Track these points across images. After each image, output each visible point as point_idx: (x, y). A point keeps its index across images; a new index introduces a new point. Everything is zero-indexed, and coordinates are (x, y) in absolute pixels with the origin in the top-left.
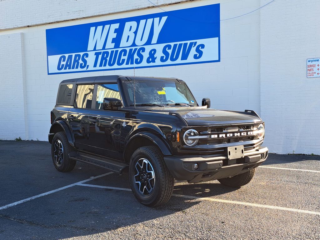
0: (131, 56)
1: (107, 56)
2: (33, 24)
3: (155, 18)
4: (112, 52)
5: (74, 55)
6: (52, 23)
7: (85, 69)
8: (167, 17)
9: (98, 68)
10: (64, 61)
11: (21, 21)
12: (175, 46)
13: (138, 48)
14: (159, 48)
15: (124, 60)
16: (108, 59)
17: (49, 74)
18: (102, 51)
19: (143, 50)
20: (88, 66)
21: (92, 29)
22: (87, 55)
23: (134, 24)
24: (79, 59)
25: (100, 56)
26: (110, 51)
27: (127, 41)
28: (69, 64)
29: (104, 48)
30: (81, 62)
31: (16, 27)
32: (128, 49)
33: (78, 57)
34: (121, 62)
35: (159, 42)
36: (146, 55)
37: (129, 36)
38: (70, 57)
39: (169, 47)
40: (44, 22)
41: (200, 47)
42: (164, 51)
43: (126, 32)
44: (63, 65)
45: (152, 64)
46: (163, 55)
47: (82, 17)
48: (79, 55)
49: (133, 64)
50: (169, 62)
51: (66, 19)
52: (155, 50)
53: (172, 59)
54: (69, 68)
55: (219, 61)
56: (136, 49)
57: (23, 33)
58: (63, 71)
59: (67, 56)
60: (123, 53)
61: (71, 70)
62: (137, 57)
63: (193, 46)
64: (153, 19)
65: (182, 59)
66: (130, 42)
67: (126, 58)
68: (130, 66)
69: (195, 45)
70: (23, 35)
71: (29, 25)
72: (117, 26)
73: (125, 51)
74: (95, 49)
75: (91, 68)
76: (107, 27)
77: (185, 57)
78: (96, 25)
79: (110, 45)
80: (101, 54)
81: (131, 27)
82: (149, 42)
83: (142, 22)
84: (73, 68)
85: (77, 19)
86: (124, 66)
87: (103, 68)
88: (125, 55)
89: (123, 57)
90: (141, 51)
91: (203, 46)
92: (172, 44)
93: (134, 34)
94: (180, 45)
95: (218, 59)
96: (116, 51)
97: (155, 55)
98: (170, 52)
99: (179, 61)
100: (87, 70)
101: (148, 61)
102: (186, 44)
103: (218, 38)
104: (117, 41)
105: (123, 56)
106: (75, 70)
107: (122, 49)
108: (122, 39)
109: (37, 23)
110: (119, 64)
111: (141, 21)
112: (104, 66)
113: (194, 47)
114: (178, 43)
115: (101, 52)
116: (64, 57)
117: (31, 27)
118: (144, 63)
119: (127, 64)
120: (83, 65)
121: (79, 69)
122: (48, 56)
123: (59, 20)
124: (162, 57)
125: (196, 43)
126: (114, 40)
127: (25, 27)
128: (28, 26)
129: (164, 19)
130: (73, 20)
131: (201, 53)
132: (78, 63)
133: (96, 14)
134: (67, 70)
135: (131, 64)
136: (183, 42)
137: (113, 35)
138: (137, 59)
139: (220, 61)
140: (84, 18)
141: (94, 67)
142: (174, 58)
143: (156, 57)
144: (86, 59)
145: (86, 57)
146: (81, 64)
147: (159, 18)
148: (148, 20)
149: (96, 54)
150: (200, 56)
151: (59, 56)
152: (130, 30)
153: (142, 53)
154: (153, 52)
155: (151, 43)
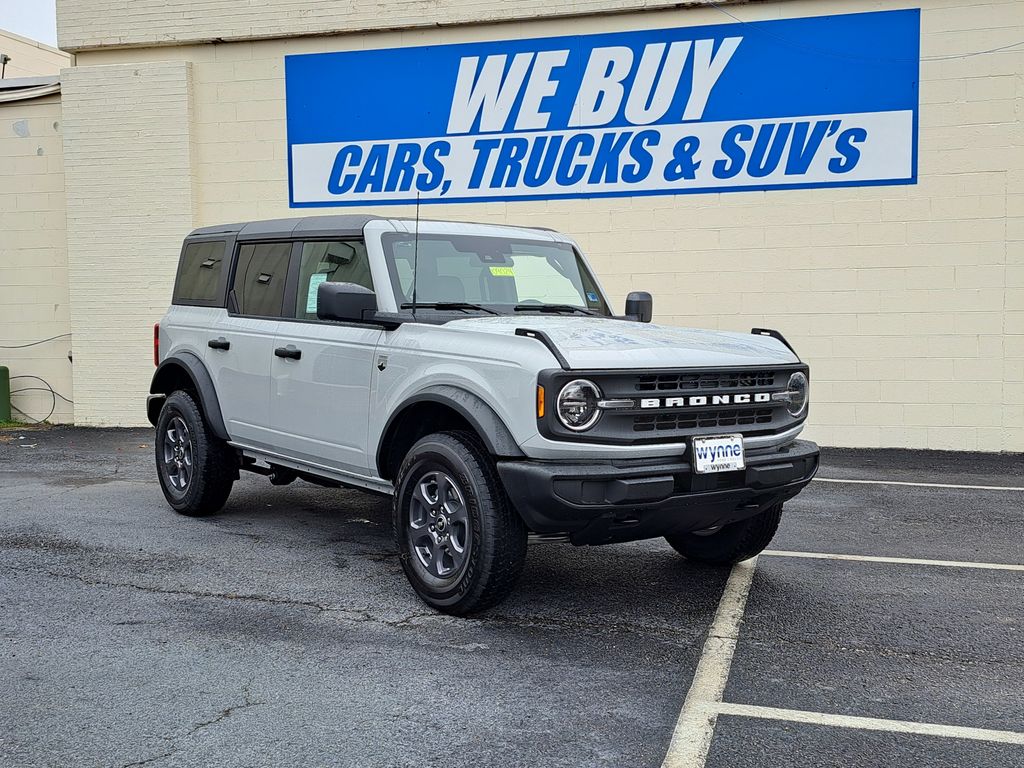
0: (608, 156)
1: (521, 154)
2: (237, 35)
3: (697, 42)
4: (540, 141)
5: (393, 145)
6: (313, 36)
7: (436, 193)
8: (741, 39)
9: (485, 189)
10: (355, 162)
11: (188, 22)
12: (766, 130)
13: (636, 131)
14: (712, 134)
15: (580, 169)
16: (524, 162)
17: (293, 205)
18: (503, 137)
19: (654, 138)
20: (447, 184)
21: (468, 65)
22: (445, 149)
23: (623, 56)
24: (414, 160)
25: (495, 155)
26: (531, 138)
27: (596, 108)
28: (373, 174)
29: (509, 126)
30: (420, 168)
31: (167, 40)
32: (598, 135)
33: (408, 153)
34: (570, 175)
35: (708, 116)
36: (662, 155)
37: (601, 94)
38: (379, 153)
39: (747, 133)
40: (285, 32)
43: (593, 79)
44: (350, 178)
45: (682, 183)
46: (724, 157)
47: (433, 21)
48: (416, 149)
49: (616, 181)
50: (743, 178)
51: (369, 26)
52: (694, 142)
53: (754, 171)
54: (376, 188)
55: (913, 180)
56: (625, 136)
57: (193, 64)
59: (366, 146)
60: (580, 144)
61: (383, 196)
62: (632, 161)
63: (828, 131)
64: (690, 42)
65: (788, 172)
66: (608, 112)
67: (589, 161)
68: (602, 186)
69: (834, 130)
71: (224, 35)
72: (560, 58)
73: (588, 141)
74: (475, 130)
75: (461, 188)
77: (798, 164)
78: (483, 51)
79: (532, 118)
80: (497, 147)
81: (611, 64)
82: (674, 115)
83: (652, 52)
85: (413, 28)
86: (582, 186)
87: (503, 191)
88: (586, 152)
89: (577, 160)
90: (646, 140)
92: (756, 125)
93: (622, 87)
94: (785, 128)
95: (910, 177)
96: (553, 137)
97: (693, 157)
98: (748, 147)
99: (778, 176)
100: (443, 197)
101: (669, 174)
103: (910, 112)
104: (558, 108)
105: (581, 154)
106: (397, 194)
107: (578, 132)
108: (576, 101)
109: (255, 33)
110: (562, 180)
111: (647, 46)
112: (507, 186)
113: (829, 135)
114: (777, 122)
115: (500, 140)
116: (357, 153)
117: (226, 45)
118: (656, 179)
119: (594, 179)
122: (293, 146)
123: (343, 28)
124: (720, 164)
125: (837, 124)
126: (546, 104)
127: (202, 44)
128: (218, 42)
129: (731, 45)
130: (396, 30)
131: (853, 157)
132: (410, 172)
133: (486, 17)
134: (368, 194)
135: (606, 182)
136: (794, 120)
137: (544, 87)
138: (629, 168)
139: (916, 183)
140: (440, 25)
141: (469, 187)
142: (762, 166)
143: (699, 163)
144: (441, 159)
145: (440, 155)
146: (419, 175)
147: (711, 42)
148: (673, 44)
149: (478, 145)
150: (850, 165)
151: (335, 148)
152: (607, 74)
153: (650, 149)
154: (687, 146)
155: (684, 119)
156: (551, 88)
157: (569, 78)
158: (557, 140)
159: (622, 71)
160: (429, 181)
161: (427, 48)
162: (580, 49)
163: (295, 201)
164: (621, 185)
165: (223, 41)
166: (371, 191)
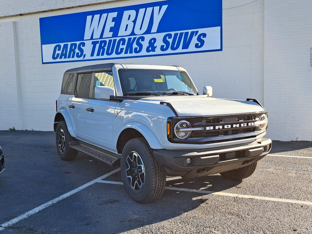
0: (130, 45)
1: (105, 45)
2: (25, 12)
3: (154, 7)
4: (110, 41)
5: (69, 44)
6: (46, 11)
7: (81, 58)
8: (168, 5)
9: (95, 57)
10: (59, 50)
11: (13, 10)
12: (176, 34)
13: (138, 37)
14: (160, 37)
15: (122, 49)
16: (106, 48)
17: (43, 63)
18: (100, 40)
19: (143, 39)
20: (85, 55)
21: (89, 18)
22: (84, 44)
23: (133, 13)
24: (75, 48)
25: (98, 45)
26: (108, 40)
27: (126, 30)
28: (64, 53)
29: (101, 37)
30: (77, 51)
31: (8, 15)
32: (127, 39)
33: (74, 46)
34: (119, 51)
35: (159, 31)
36: (145, 44)
37: (127, 25)
38: (66, 46)
39: (170, 36)
40: (38, 10)
41: (202, 36)
42: (165, 40)
43: (125, 21)
44: (58, 54)
45: (151, 53)
46: (163, 44)
47: (78, 5)
48: (76, 44)
49: (132, 53)
50: (169, 51)
51: (61, 7)
52: (155, 39)
53: (173, 49)
54: (65, 58)
55: (221, 50)
56: (135, 38)
57: (15, 22)
58: (58, 60)
59: (62, 45)
60: (122, 42)
61: (67, 59)
62: (137, 46)
63: (195, 35)
64: (152, 7)
65: (183, 48)
66: (129, 31)
67: (124, 47)
68: (128, 55)
69: (196, 34)
70: (15, 23)
71: (22, 13)
72: (115, 14)
73: (124, 40)
74: (92, 38)
75: (88, 57)
76: (105, 15)
77: (186, 46)
78: (93, 13)
79: (108, 34)
80: (98, 43)
81: (130, 16)
82: (148, 31)
83: (142, 11)
84: (69, 57)
85: (73, 7)
86: (123, 55)
87: (100, 57)
88: (123, 44)
89: (121, 46)
90: (141, 40)
91: (204, 35)
92: (173, 33)
93: (133, 23)
94: (181, 34)
95: (220, 49)
97: (154, 44)
98: (170, 41)
99: (180, 50)
100: (84, 59)
101: (148, 50)
102: (187, 34)
103: (220, 27)
104: (115, 30)
105: (122, 45)
106: (71, 59)
107: (121, 38)
108: (120, 28)
109: (30, 12)
110: (117, 53)
111: (140, 9)
112: (101, 55)
113: (195, 36)
114: (179, 32)
116: (60, 46)
118: (144, 52)
119: (126, 53)
120: (79, 55)
121: (76, 58)
122: (43, 45)
123: (53, 8)
124: (162, 47)
125: (197, 32)
126: (111, 29)
127: (17, 15)
128: (21, 15)
129: (165, 8)
130: (68, 8)
131: (202, 42)
132: (74, 52)
133: (92, 3)
134: (63, 60)
135: (129, 53)
136: (184, 31)
138: (136, 49)
139: (222, 50)
140: (80, 6)
141: (91, 56)
142: (175, 47)
143: (156, 46)
144: (83, 48)
145: (82, 46)
146: (77, 53)
147: (159, 7)
148: (147, 8)
149: (93, 43)
150: (202, 45)
151: (54, 45)
152: (129, 19)
153: (142, 42)
154: (153, 41)
155: (151, 32)
156: (112, 25)
157: (118, 21)
158: (115, 40)
159: (133, 18)
162: (121, 11)
164: (134, 54)
165: (23, 15)
166: (64, 58)
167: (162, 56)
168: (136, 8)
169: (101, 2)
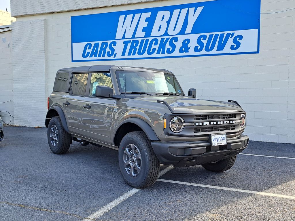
0: (162, 46)
1: (137, 45)
2: (57, 11)
3: (190, 8)
4: (142, 41)
5: (100, 43)
6: (78, 10)
7: (112, 57)
8: (203, 7)
9: (126, 56)
10: (90, 48)
11: (45, 7)
12: (211, 36)
13: (171, 37)
14: (194, 38)
15: (154, 49)
16: (138, 48)
17: (73, 61)
18: (132, 40)
19: (176, 39)
20: (116, 54)
21: (122, 17)
22: (115, 43)
23: (167, 13)
24: (106, 47)
25: (129, 45)
26: (140, 40)
27: (159, 30)
28: (95, 52)
29: (133, 36)
30: (108, 50)
31: (39, 13)
32: (159, 39)
34: (151, 51)
35: (193, 32)
36: (179, 45)
37: (161, 26)
38: (96, 45)
39: (205, 37)
40: (70, 9)
41: (238, 38)
42: (199, 41)
43: (158, 21)
44: (88, 53)
46: (197, 45)
47: (111, 4)
48: (107, 44)
49: (165, 53)
50: (203, 52)
51: (93, 7)
52: (188, 40)
53: (207, 50)
54: (96, 56)
55: (258, 52)
56: (168, 39)
57: (46, 20)
59: (93, 43)
60: (154, 42)
61: (97, 58)
63: (230, 36)
64: (187, 9)
65: (217, 50)
66: (162, 31)
67: (157, 47)
68: (161, 55)
69: (232, 36)
71: (54, 11)
72: (148, 15)
73: (156, 41)
74: (123, 38)
75: (119, 56)
77: (221, 47)
78: (126, 13)
79: (140, 34)
80: (130, 43)
81: (164, 16)
82: (182, 32)
83: (176, 12)
84: (99, 56)
85: (106, 7)
86: (155, 55)
87: (131, 56)
88: (156, 44)
89: (153, 47)
90: (174, 40)
92: (208, 35)
93: (166, 23)
94: (217, 36)
95: (257, 51)
96: (146, 40)
97: (188, 45)
98: (205, 42)
99: (214, 51)
100: (114, 58)
101: (181, 51)
102: (222, 35)
103: (257, 30)
104: (148, 30)
105: (154, 45)
107: (153, 38)
108: (153, 28)
109: (62, 10)
110: (149, 53)
111: (174, 10)
112: (132, 55)
113: (231, 38)
114: (214, 33)
116: (90, 45)
117: (54, 14)
118: (177, 53)
119: (158, 53)
121: (106, 57)
122: (73, 43)
123: (86, 7)
124: (196, 48)
125: (233, 34)
126: (144, 29)
128: (52, 13)
129: (200, 9)
130: (101, 8)
131: (238, 45)
132: (105, 51)
133: (126, 3)
134: (93, 58)
136: (220, 33)
137: (144, 24)
138: (169, 49)
139: (259, 53)
140: (113, 6)
141: (122, 56)
142: (209, 48)
143: (190, 47)
145: (113, 46)
146: (108, 52)
147: (194, 8)
148: (182, 9)
149: (124, 42)
150: (238, 47)
151: (84, 44)
152: (162, 20)
153: (175, 43)
154: (186, 42)
155: (185, 33)
156: (146, 24)
157: (151, 21)
158: (147, 40)
159: (167, 19)
160: (110, 53)
161: (110, 13)
162: (154, 11)
163: (73, 60)
164: (166, 55)
165: (54, 13)
166: (94, 57)
167: (195, 57)
168: (171, 9)
169: (135, 2)
